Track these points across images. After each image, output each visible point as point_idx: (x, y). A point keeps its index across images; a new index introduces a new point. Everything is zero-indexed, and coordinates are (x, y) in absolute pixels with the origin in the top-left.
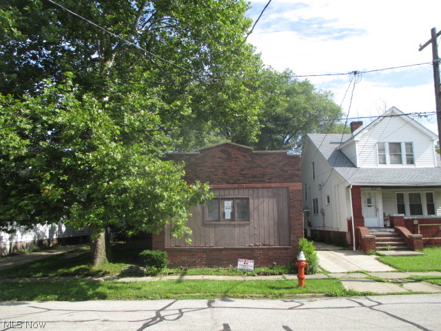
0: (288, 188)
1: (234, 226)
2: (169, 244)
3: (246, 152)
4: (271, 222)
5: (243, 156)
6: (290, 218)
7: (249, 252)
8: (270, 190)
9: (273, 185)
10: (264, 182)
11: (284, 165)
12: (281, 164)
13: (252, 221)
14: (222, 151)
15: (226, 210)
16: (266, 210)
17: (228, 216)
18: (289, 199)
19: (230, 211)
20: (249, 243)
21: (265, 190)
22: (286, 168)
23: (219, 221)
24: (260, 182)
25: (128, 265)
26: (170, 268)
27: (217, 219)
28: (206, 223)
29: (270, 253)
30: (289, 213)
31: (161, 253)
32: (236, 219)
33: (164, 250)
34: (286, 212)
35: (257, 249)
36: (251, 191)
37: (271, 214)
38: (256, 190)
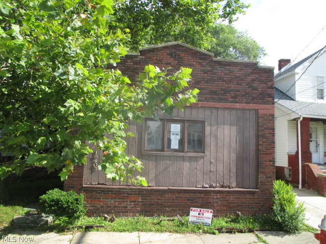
0: (257, 111)
1: (183, 159)
2: (88, 181)
3: (204, 59)
4: (233, 156)
5: (200, 64)
6: (257, 151)
7: (202, 195)
8: (234, 112)
9: (238, 105)
10: (226, 100)
11: (253, 80)
12: (250, 78)
13: (207, 153)
14: (171, 55)
15: (172, 137)
16: (227, 139)
17: (175, 145)
18: (258, 126)
19: (179, 137)
20: (202, 184)
21: (227, 112)
22: (255, 85)
23: (163, 150)
24: (220, 100)
25: (26, 209)
26: (89, 216)
27: (160, 148)
28: (144, 153)
29: (231, 198)
30: (258, 145)
31: (75, 196)
32: (186, 149)
33: (80, 190)
34: (253, 142)
35: (214, 192)
36: (208, 112)
37: (234, 145)
38: (214, 111)
